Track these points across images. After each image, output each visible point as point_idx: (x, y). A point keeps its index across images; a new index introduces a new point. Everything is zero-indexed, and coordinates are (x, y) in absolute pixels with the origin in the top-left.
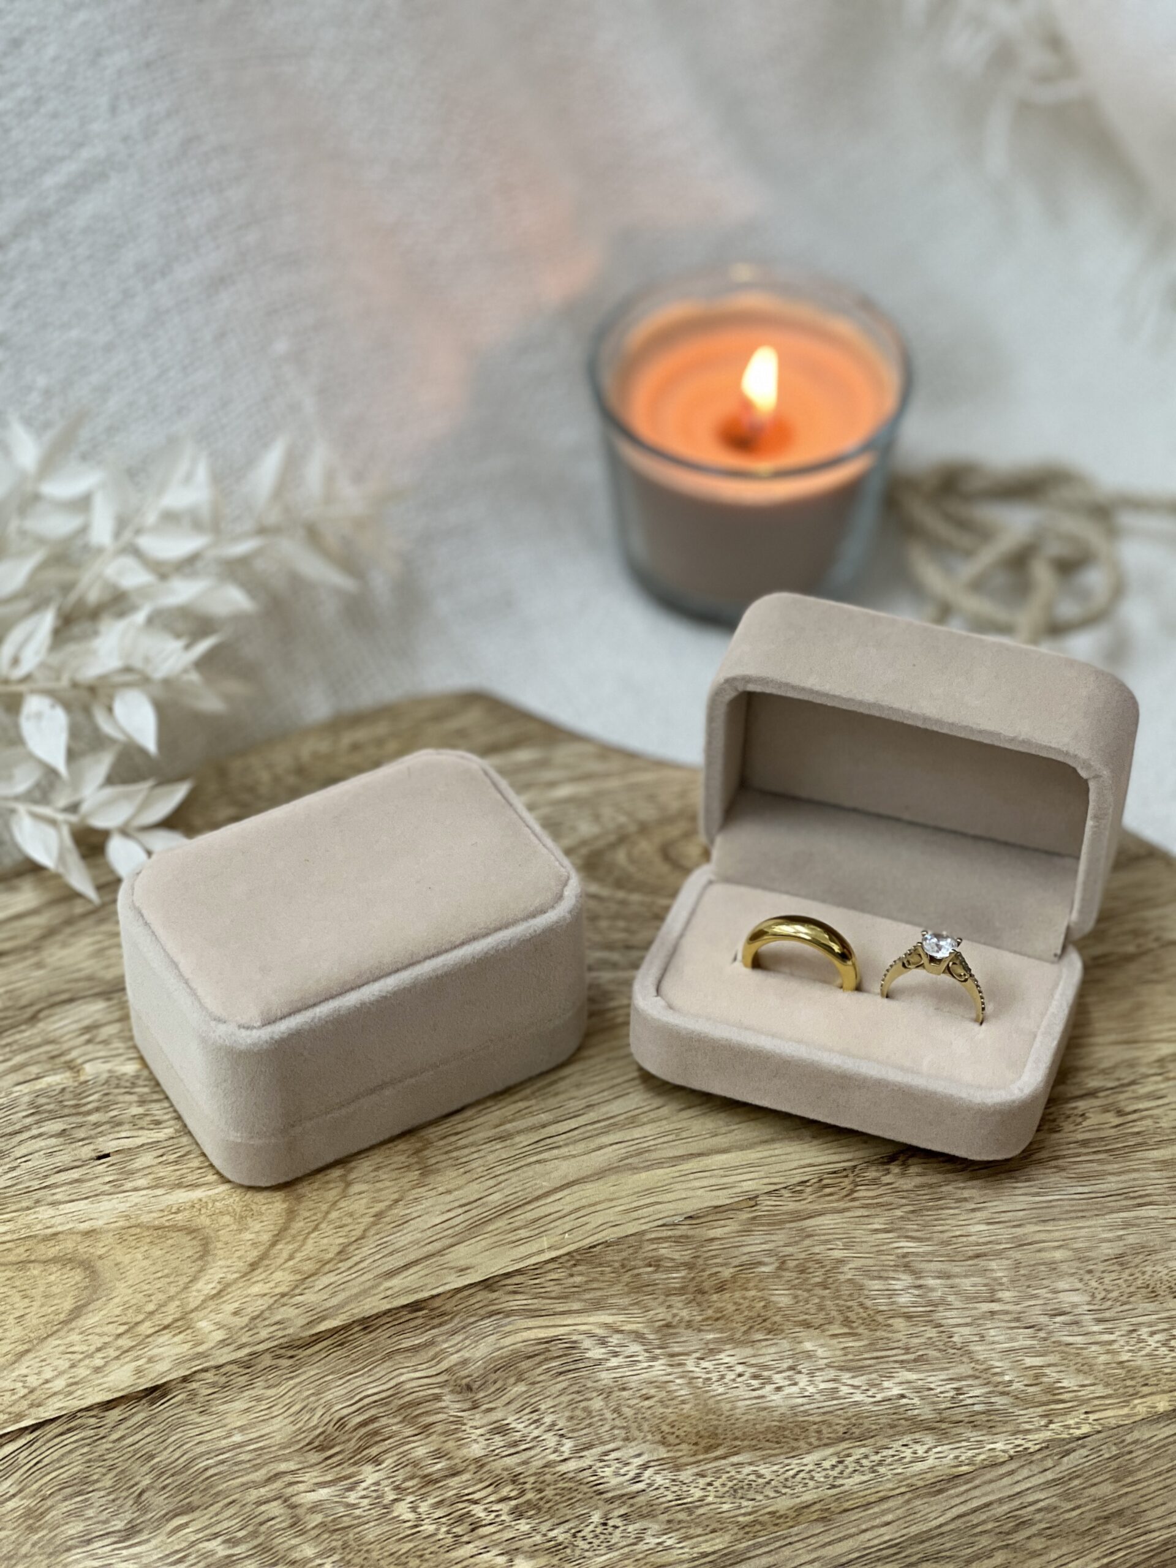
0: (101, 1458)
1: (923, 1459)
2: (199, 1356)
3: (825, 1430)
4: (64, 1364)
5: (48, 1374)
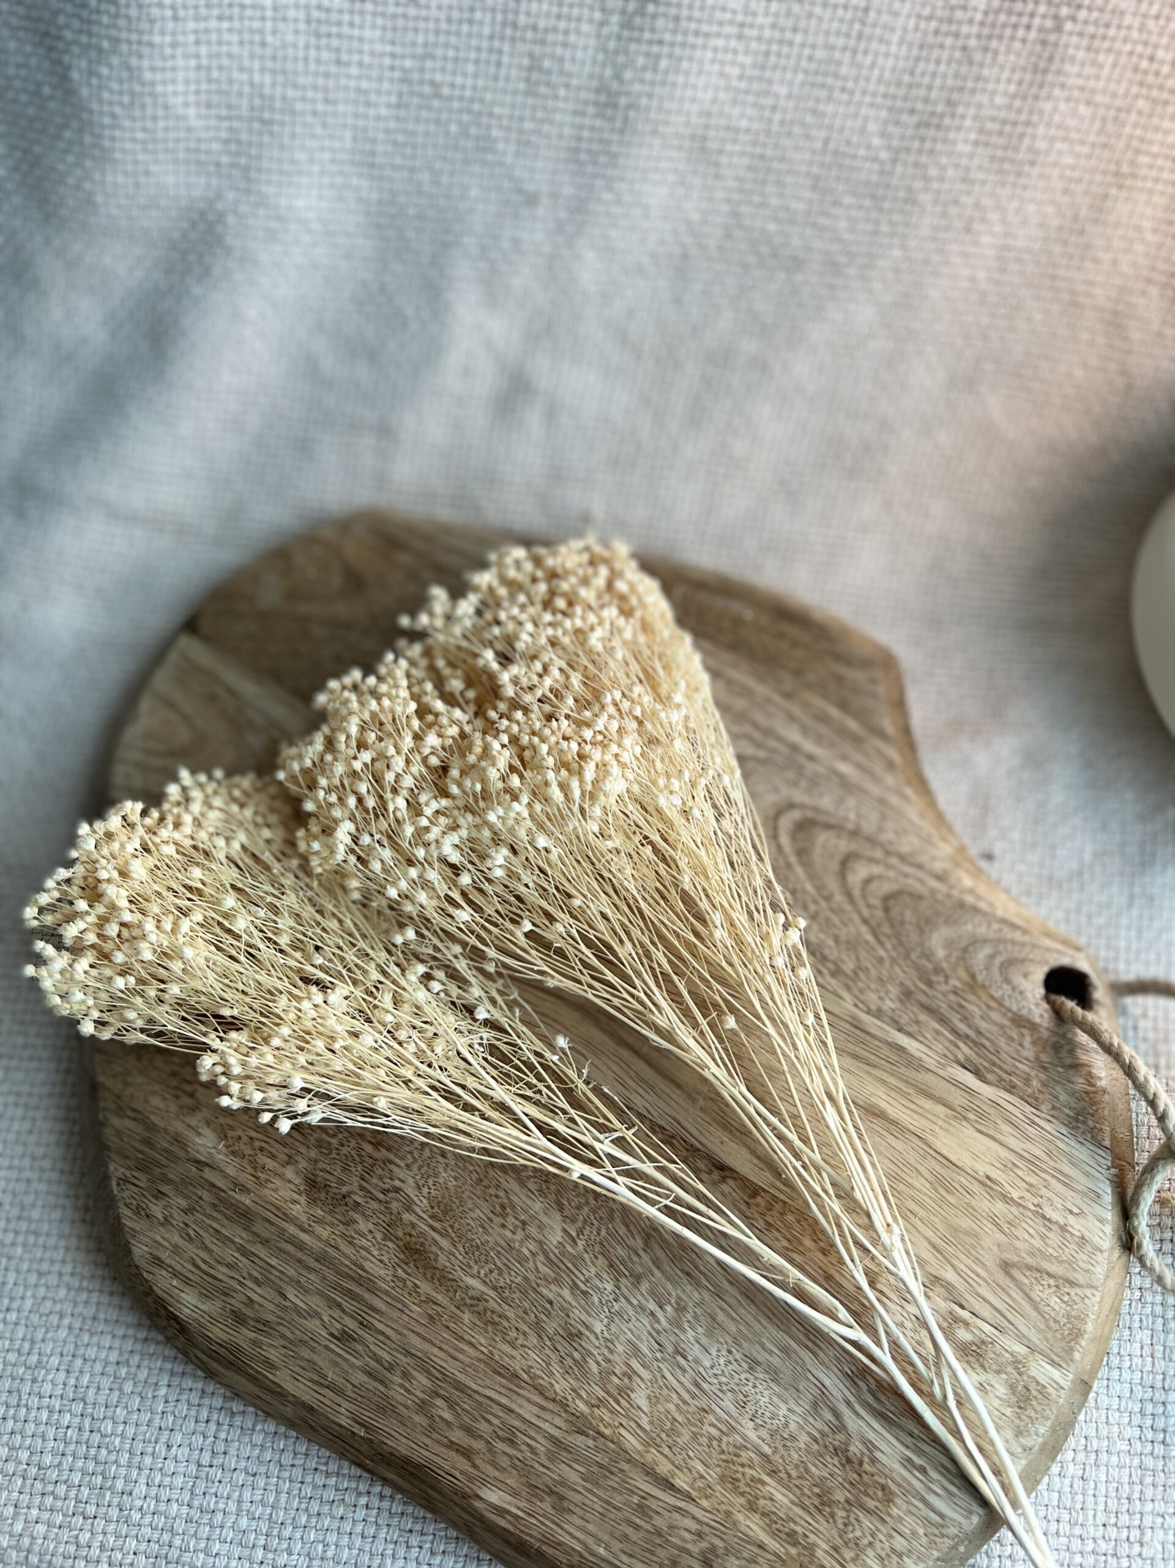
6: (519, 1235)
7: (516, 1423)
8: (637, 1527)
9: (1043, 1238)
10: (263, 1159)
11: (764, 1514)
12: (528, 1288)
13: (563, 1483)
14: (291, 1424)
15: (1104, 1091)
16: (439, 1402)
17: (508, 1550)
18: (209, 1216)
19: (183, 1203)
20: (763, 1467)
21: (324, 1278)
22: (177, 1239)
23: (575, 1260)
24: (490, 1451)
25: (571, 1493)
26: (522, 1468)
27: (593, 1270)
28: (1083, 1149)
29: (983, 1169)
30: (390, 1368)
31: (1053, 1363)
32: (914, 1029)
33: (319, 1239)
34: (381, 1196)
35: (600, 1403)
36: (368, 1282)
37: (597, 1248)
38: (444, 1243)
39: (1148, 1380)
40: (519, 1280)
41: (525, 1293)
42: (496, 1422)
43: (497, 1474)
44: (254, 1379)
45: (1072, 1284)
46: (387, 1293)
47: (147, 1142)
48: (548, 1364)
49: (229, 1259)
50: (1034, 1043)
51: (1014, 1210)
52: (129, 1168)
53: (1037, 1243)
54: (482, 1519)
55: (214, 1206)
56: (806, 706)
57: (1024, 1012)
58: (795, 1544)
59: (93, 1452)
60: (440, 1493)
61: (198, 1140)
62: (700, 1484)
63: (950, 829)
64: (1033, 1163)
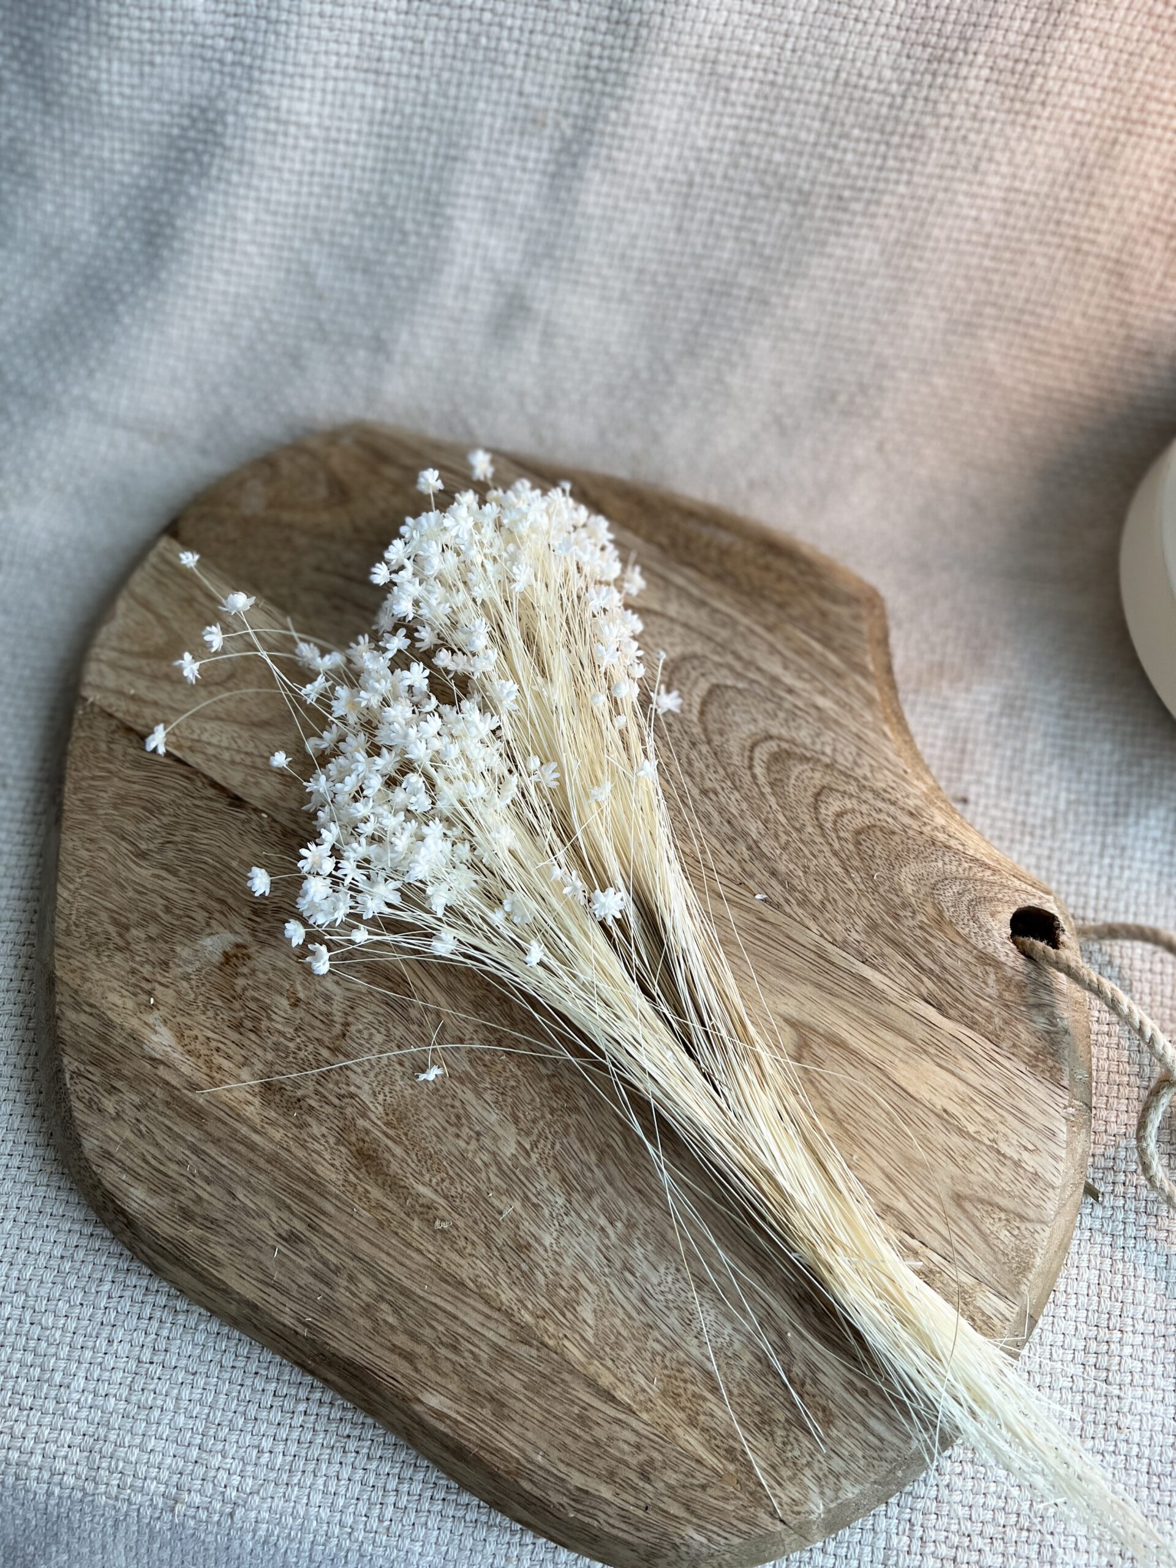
0: (179, 806)
1: (462, 1256)
2: (275, 805)
3: (446, 1183)
4: (225, 744)
5: (214, 741)
6: (474, 1145)
7: (461, 1330)
8: (576, 1437)
9: (997, 1172)
10: (219, 1060)
11: (703, 1430)
12: (479, 1198)
13: (504, 1391)
14: (234, 1322)
15: (1066, 1032)
16: (384, 1306)
17: (445, 1455)
18: (162, 1114)
19: (137, 1099)
20: (705, 1384)
21: (275, 1179)
22: (128, 1134)
23: (529, 1172)
24: (432, 1356)
25: (512, 1401)
26: (465, 1374)
27: (545, 1183)
28: (1041, 1087)
29: (940, 1102)
30: (337, 1271)
31: (999, 1295)
32: (878, 961)
33: (271, 1140)
34: (336, 1101)
35: (545, 1315)
36: (318, 1185)
37: (550, 1161)
38: (398, 1151)
39: (1093, 1318)
40: (471, 1190)
41: (476, 1204)
42: (441, 1328)
43: (438, 1379)
44: (200, 1276)
45: (1023, 1218)
46: (337, 1197)
47: (103, 1038)
48: (495, 1275)
49: (180, 1157)
50: (998, 981)
51: (970, 1144)
52: (83, 1062)
53: (990, 1177)
54: (421, 1423)
55: (167, 1103)
56: (788, 639)
57: (990, 950)
58: (733, 1460)
59: (32, 1344)
60: (380, 1395)
61: (154, 1038)
62: (641, 1397)
63: (927, 769)
64: (991, 1099)
